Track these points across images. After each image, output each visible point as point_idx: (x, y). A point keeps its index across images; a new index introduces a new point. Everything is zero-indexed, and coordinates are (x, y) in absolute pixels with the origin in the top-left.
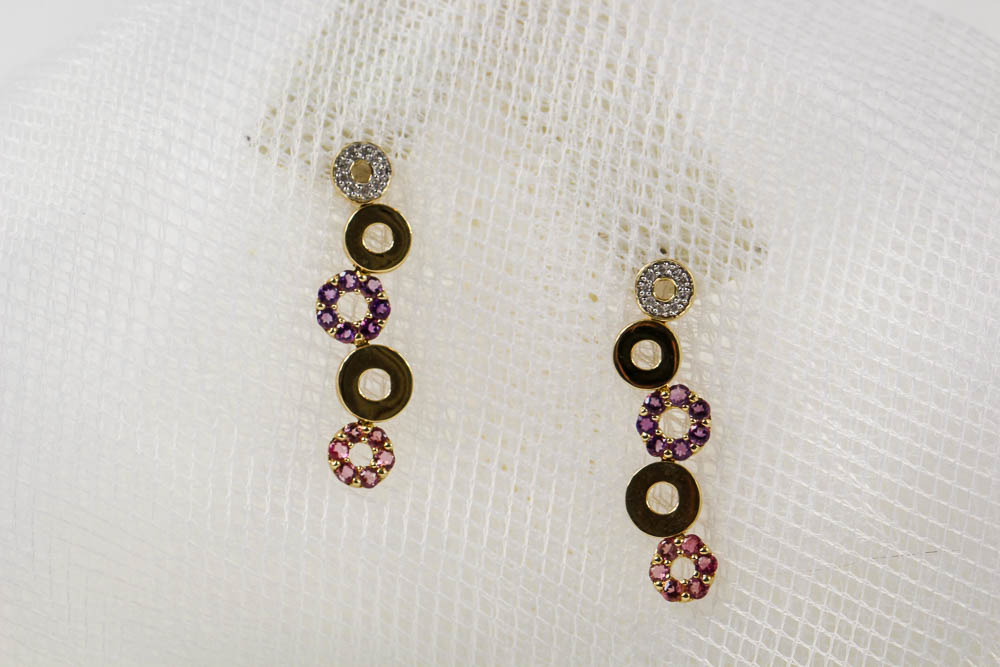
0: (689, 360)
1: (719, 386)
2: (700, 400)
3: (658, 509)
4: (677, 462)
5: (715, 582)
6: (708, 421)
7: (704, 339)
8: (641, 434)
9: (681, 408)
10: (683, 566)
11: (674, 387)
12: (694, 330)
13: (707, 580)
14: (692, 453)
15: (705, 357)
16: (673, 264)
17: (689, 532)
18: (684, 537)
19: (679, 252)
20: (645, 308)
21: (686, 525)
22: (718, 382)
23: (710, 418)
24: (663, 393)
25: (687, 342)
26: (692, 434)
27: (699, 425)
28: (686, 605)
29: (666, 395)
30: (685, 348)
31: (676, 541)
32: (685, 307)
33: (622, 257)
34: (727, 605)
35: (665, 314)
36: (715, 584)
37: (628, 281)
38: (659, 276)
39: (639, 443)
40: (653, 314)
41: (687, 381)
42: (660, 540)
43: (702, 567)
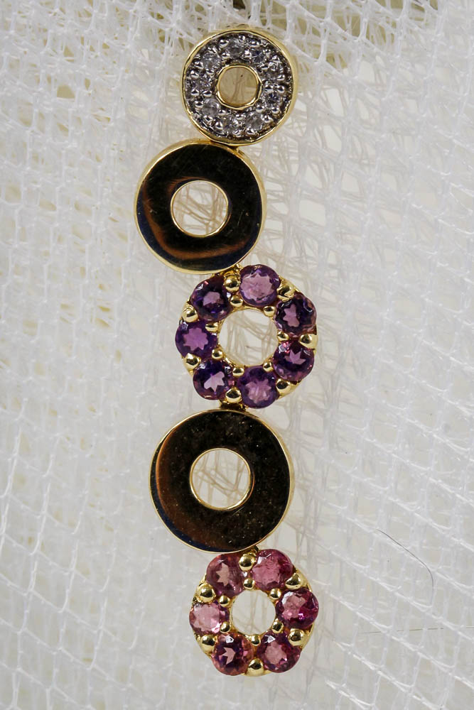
0: (280, 217)
1: (332, 267)
2: (298, 294)
3: (210, 498)
4: (249, 410)
5: (312, 641)
6: (311, 337)
7: (311, 177)
8: (184, 355)
9: (262, 309)
10: (253, 605)
11: (249, 270)
12: (292, 158)
13: (297, 637)
14: (277, 396)
15: (312, 212)
16: (256, 39)
17: (265, 544)
18: (259, 553)
19: (269, 8)
20: (200, 120)
21: (264, 532)
22: (332, 260)
23: (315, 332)
24: (229, 281)
25: (278, 182)
26: (279, 359)
27: (295, 346)
28: (257, 682)
29: (233, 285)
30: (272, 193)
31: (242, 559)
32: (276, 120)
33: (160, 17)
34: (333, 685)
35: (237, 133)
36: (311, 645)
37: (172, 63)
38: (229, 62)
39: (181, 370)
40: (213, 131)
41: (274, 256)
42: (211, 556)
43: (288, 614)
